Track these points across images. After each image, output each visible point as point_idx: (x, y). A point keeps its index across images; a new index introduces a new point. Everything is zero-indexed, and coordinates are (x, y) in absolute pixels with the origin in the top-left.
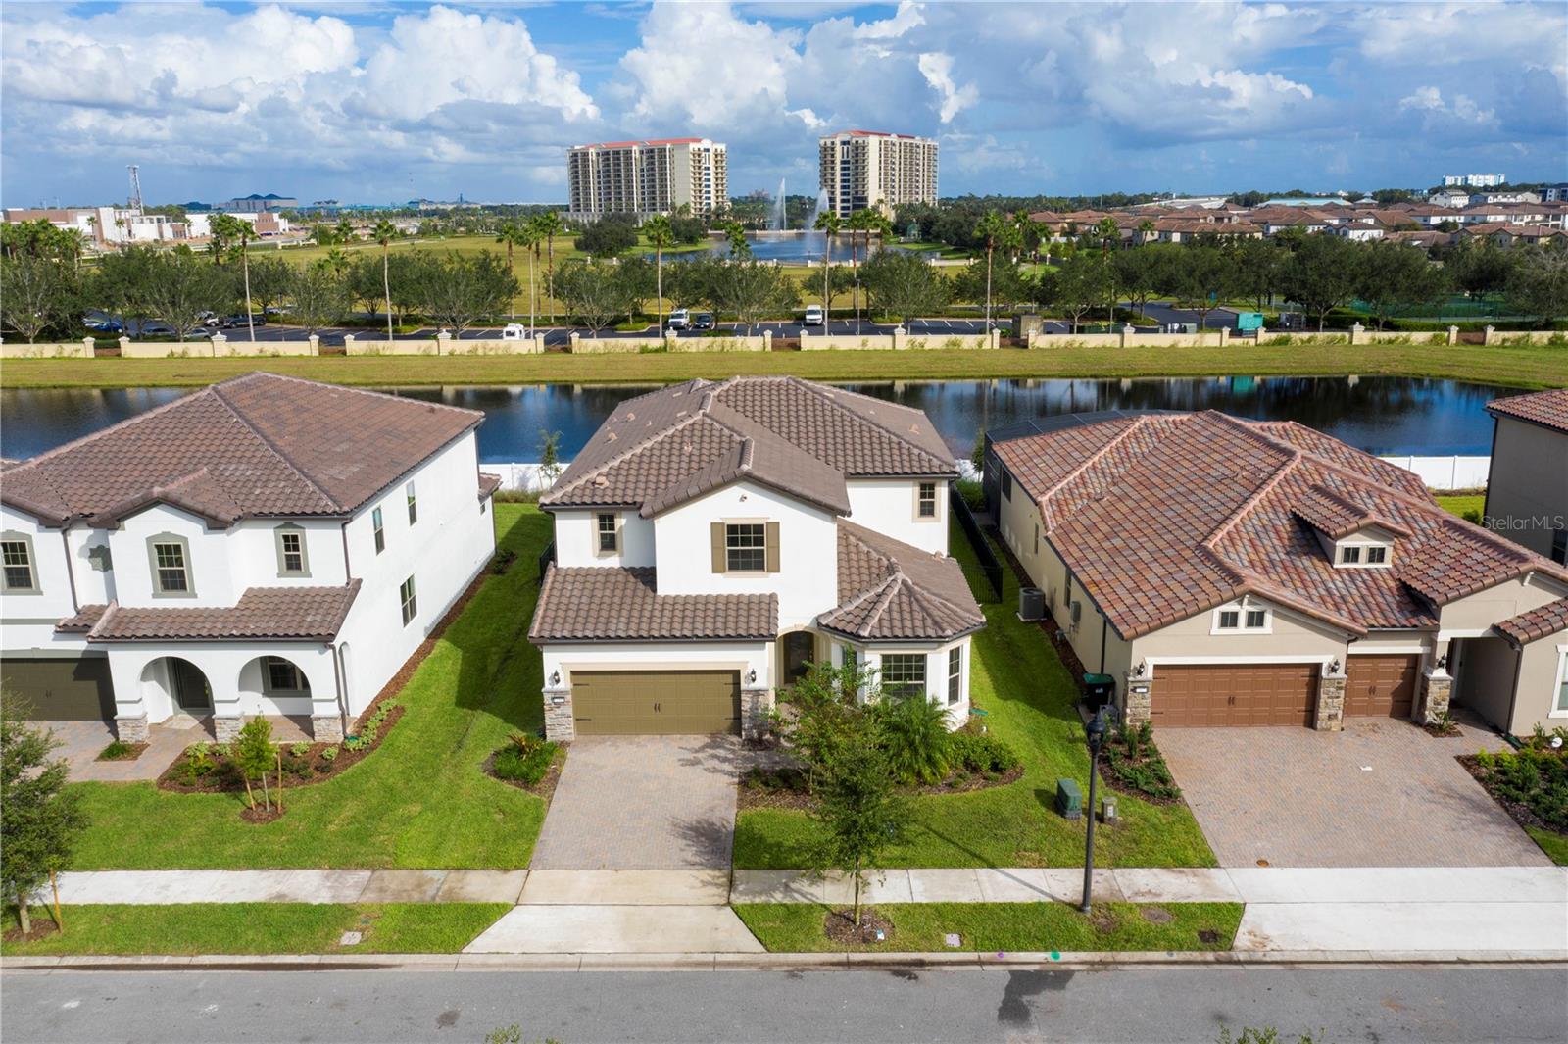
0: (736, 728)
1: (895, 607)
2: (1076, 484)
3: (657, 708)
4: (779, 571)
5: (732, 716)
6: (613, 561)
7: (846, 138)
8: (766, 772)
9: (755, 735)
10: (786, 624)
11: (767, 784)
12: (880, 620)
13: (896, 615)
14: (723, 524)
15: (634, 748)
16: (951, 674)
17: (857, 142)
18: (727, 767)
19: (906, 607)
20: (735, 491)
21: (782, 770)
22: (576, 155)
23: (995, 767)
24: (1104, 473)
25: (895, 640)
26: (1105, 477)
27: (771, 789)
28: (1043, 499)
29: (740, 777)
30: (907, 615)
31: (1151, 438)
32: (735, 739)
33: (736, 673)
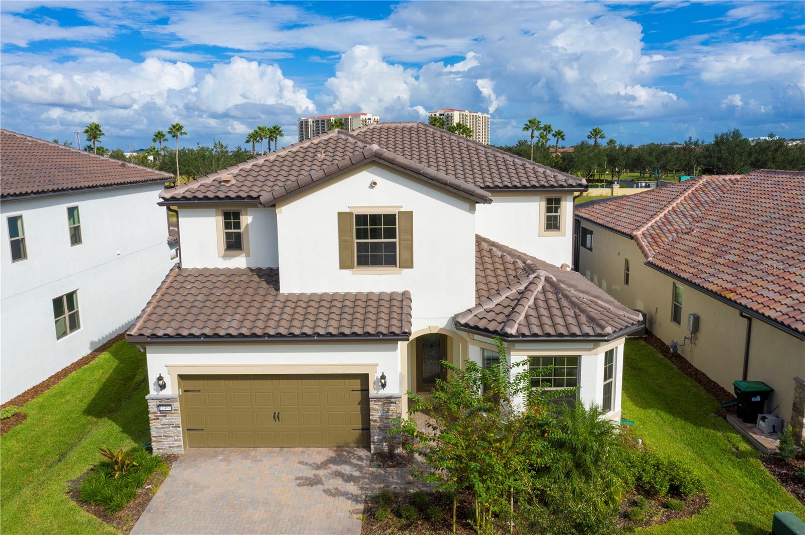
0: (365, 441)
1: (541, 304)
2: (663, 223)
3: (276, 417)
4: (412, 267)
5: (360, 426)
6: (239, 262)
7: (442, 112)
8: (396, 495)
9: (386, 449)
10: (420, 325)
11: (398, 514)
12: (527, 317)
13: (543, 312)
14: (350, 214)
15: (248, 463)
16: (605, 379)
17: (448, 114)
18: (352, 488)
19: (553, 303)
20: (364, 177)
21: (416, 495)
22: (302, 122)
23: (675, 491)
24: (684, 215)
25: (547, 339)
26: (686, 218)
27: (404, 521)
28: (638, 233)
29: (366, 502)
30: (556, 312)
31: (715, 191)
32: (362, 453)
33: (364, 378)
